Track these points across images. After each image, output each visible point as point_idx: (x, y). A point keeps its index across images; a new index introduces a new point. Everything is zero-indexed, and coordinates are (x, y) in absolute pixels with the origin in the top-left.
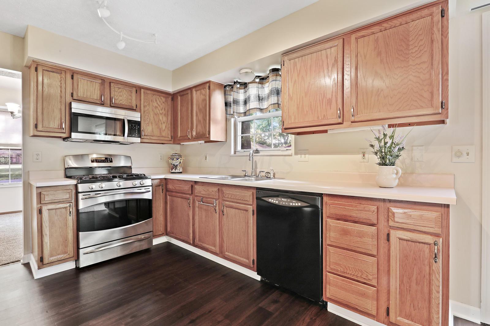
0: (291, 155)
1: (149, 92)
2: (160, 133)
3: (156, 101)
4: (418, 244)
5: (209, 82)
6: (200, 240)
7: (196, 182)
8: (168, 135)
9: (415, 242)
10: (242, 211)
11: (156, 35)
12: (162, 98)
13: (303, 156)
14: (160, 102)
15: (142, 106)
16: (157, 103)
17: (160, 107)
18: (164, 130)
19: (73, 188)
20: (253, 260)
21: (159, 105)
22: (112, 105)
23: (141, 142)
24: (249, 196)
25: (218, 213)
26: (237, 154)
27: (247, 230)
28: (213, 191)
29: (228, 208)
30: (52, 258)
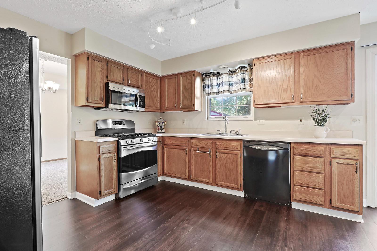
0: (252, 121)
1: (148, 75)
2: (154, 104)
3: (152, 82)
4: (347, 165)
5: (194, 71)
6: (195, 176)
7: (192, 138)
8: (158, 106)
9: (346, 164)
10: (232, 155)
11: (170, 40)
12: (155, 80)
13: (261, 121)
14: (154, 83)
15: (144, 85)
16: (152, 84)
17: (154, 86)
18: (156, 102)
19: (116, 143)
20: (241, 185)
21: (153, 85)
22: (129, 85)
23: (145, 111)
24: (239, 146)
25: (212, 157)
26: (210, 119)
27: (236, 167)
28: (207, 143)
29: (220, 154)
30: (105, 192)
